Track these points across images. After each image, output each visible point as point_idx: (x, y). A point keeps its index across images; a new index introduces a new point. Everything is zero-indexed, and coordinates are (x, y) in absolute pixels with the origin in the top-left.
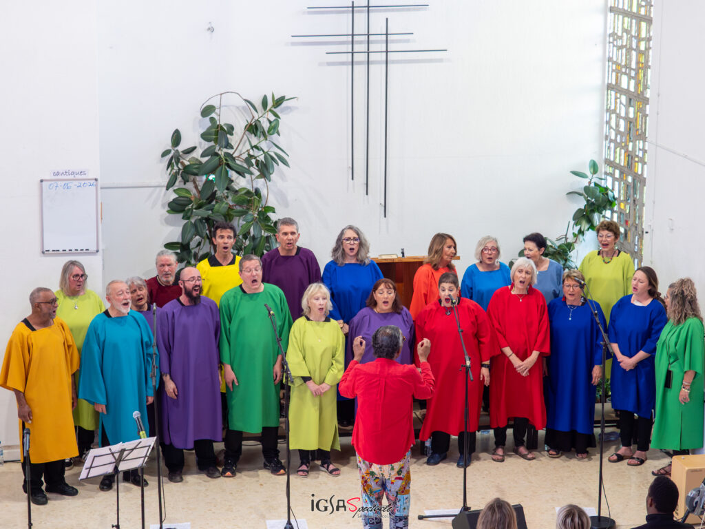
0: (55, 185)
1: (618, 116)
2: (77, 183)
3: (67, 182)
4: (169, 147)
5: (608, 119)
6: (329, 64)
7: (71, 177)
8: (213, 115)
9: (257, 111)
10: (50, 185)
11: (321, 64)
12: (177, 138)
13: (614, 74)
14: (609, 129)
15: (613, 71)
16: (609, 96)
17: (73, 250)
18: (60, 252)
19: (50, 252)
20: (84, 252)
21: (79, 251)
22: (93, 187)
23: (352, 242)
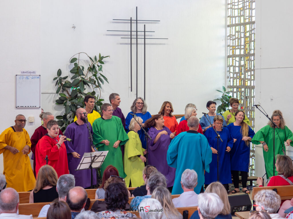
0: (22, 77)
1: (234, 67)
2: (31, 76)
3: (27, 76)
4: (56, 76)
5: (228, 70)
6: (121, 44)
7: (29, 74)
8: (76, 62)
9: (93, 61)
10: (20, 77)
11: (118, 44)
12: (59, 72)
13: (231, 51)
14: (229, 73)
15: (230, 50)
16: (229, 61)
17: (29, 106)
18: (24, 107)
19: (20, 107)
20: (34, 107)
21: (32, 107)
22: (39, 79)
23: (140, 104)
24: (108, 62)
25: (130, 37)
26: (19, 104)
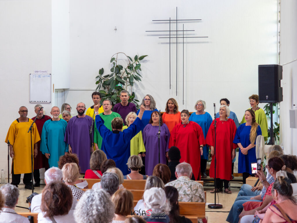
2: (43, 75)
3: (40, 75)
4: (98, 75)
6: (162, 43)
7: (41, 73)
8: (114, 61)
9: (132, 61)
10: (34, 76)
11: (159, 43)
17: (41, 101)
18: (37, 102)
19: (33, 102)
20: (45, 102)
21: (43, 102)
22: (49, 77)
23: (147, 100)
24: (149, 61)
25: (169, 37)
26: (32, 100)
